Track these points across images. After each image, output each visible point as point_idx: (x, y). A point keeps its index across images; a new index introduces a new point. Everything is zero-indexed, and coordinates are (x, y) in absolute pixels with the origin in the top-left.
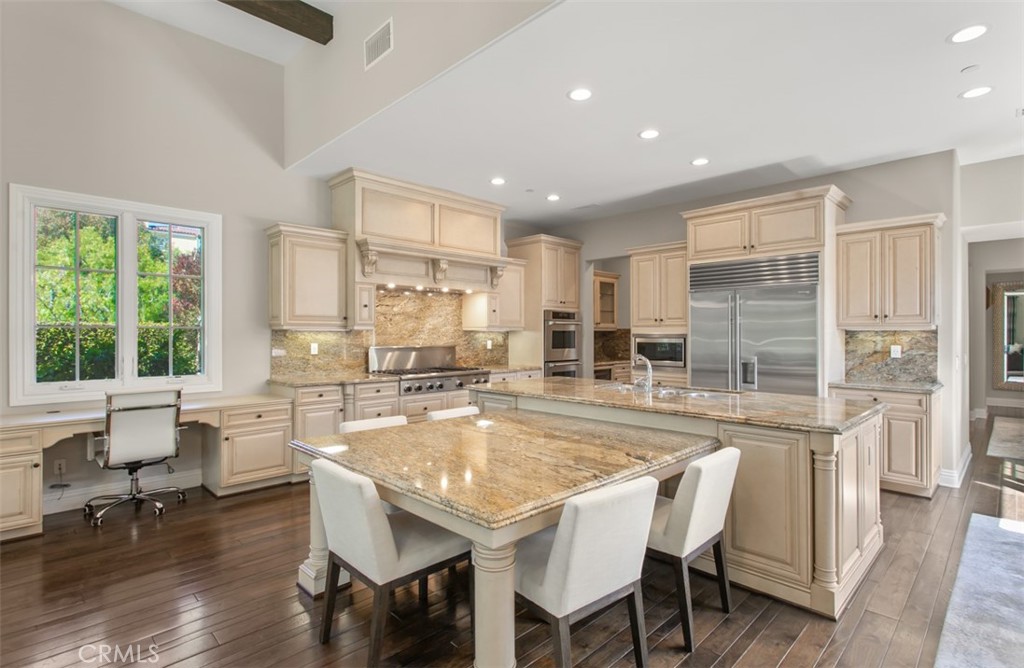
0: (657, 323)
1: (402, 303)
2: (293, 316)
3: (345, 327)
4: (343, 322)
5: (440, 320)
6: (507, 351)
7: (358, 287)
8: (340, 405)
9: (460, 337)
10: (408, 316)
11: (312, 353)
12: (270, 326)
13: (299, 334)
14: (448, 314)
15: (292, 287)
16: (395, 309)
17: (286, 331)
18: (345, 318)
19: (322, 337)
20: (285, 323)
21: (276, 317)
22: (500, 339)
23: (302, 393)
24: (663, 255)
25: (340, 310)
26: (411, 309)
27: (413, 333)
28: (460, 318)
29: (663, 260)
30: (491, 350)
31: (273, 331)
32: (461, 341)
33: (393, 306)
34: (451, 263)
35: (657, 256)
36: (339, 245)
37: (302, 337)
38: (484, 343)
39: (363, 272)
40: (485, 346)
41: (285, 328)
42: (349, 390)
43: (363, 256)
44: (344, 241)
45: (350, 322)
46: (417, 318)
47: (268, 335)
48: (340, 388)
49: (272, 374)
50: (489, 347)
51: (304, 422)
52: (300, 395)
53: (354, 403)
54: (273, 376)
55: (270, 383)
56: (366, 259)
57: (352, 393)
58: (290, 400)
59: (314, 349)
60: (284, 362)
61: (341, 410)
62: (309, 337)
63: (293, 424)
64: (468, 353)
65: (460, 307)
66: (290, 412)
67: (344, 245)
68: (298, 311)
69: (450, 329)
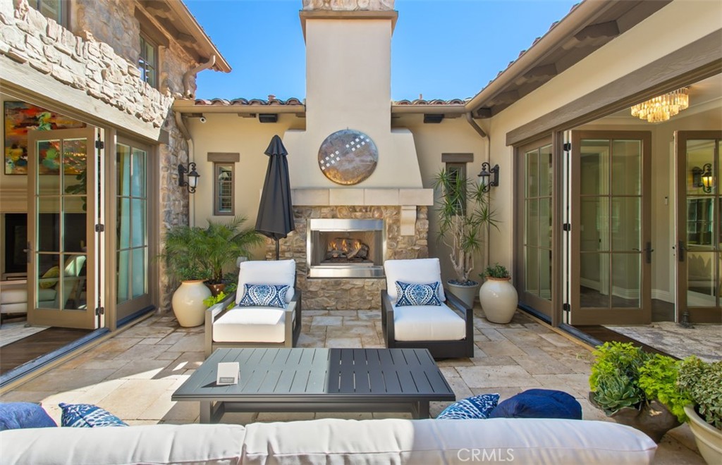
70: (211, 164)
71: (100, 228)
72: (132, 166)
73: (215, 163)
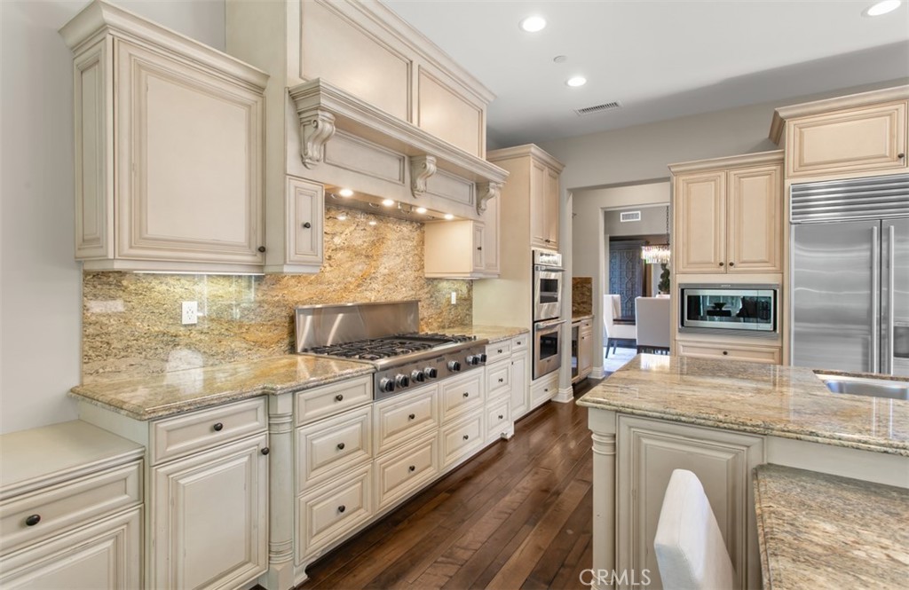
0: (722, 268)
1: (347, 231)
2: (140, 237)
3: (261, 267)
4: (259, 257)
5: (398, 260)
6: (471, 306)
7: (292, 185)
8: (261, 440)
9: (422, 287)
10: (356, 253)
11: (185, 321)
12: (79, 262)
13: (154, 283)
14: (407, 253)
15: (138, 171)
16: (337, 240)
17: (121, 273)
18: (262, 250)
19: (205, 289)
20: (117, 253)
21: (97, 241)
22: (464, 289)
23: (169, 431)
24: (733, 173)
25: (250, 231)
26: (359, 242)
27: (364, 280)
28: (421, 260)
29: (732, 178)
30: (455, 306)
31: (86, 273)
32: (423, 294)
33: (334, 235)
34: (441, 163)
35: (723, 174)
36: (248, 96)
37: (164, 287)
38: (448, 296)
39: (303, 156)
40: (449, 300)
41: (118, 266)
42: (283, 405)
43: (303, 121)
44: (259, 90)
45: (272, 258)
46: (367, 257)
47: (74, 282)
48: (260, 402)
49: (83, 374)
50: (454, 301)
51: (173, 502)
52: (162, 436)
53: (293, 433)
54: (88, 380)
55: (78, 395)
56: (310, 130)
57: (289, 410)
58: (135, 453)
59: (191, 313)
60: (116, 344)
61: (265, 452)
62: (178, 288)
63: (143, 512)
64: (432, 311)
65: (422, 242)
66: (132, 484)
67: (259, 99)
68: (154, 229)
69: (410, 274)
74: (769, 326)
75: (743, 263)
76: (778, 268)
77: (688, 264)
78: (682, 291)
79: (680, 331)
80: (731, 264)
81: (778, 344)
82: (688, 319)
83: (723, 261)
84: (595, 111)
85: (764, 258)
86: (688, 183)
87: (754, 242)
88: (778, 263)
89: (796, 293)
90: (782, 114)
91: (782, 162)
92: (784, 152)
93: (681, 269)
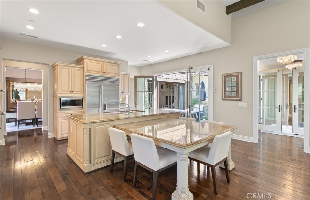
24: (72, 68)
29: (72, 70)
35: (70, 68)
70: (196, 86)
71: (176, 98)
72: (181, 88)
73: (197, 85)
74: (81, 106)
75: (75, 91)
76: (83, 93)
77: (61, 91)
78: (60, 99)
79: (59, 110)
80: (73, 92)
81: (83, 110)
82: (62, 106)
83: (70, 91)
84: (28, 36)
85: (80, 90)
86: (61, 69)
87: (78, 86)
88: (83, 92)
89: (87, 99)
90: (84, 58)
91: (83, 68)
92: (84, 66)
93: (59, 93)
